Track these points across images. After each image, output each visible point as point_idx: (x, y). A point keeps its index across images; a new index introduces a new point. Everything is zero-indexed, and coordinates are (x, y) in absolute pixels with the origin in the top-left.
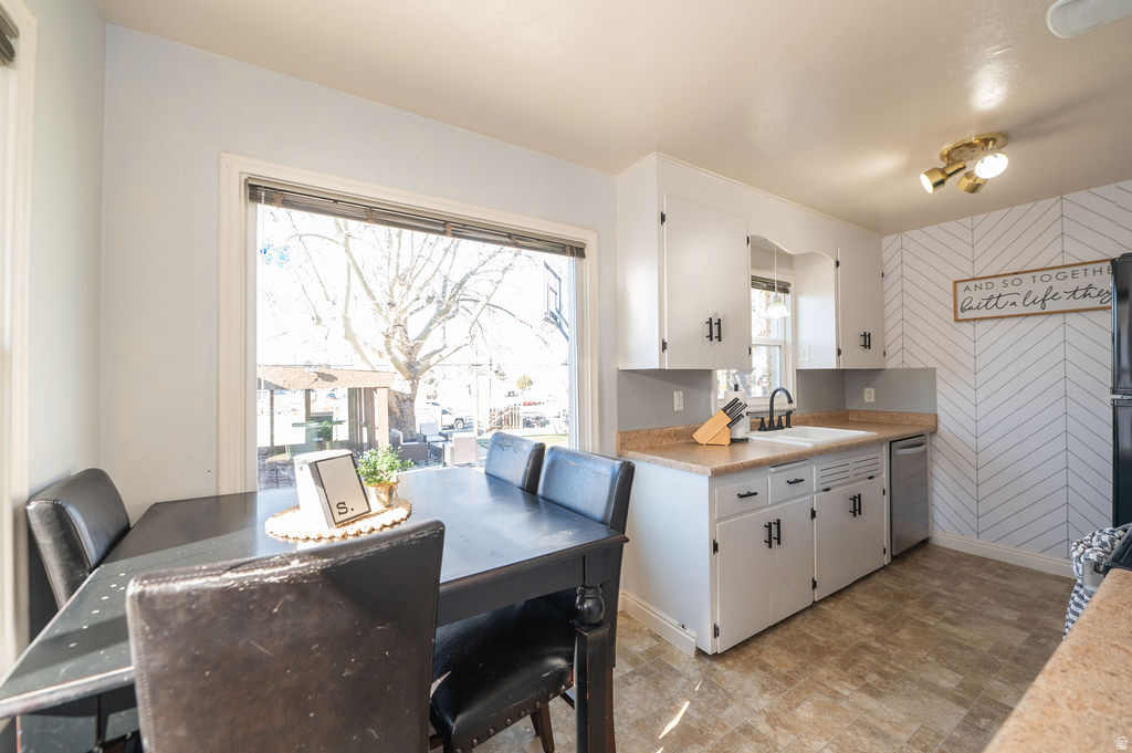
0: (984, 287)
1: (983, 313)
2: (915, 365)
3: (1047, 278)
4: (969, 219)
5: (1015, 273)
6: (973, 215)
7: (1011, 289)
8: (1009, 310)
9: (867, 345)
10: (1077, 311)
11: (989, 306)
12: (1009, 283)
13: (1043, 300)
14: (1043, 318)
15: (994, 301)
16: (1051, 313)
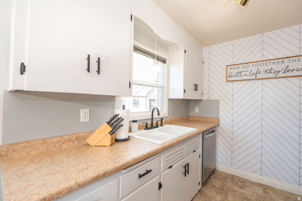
0: (236, 68)
1: (236, 78)
2: (213, 98)
3: (257, 65)
4: (232, 41)
5: (247, 63)
6: (233, 40)
7: (245, 69)
8: (244, 78)
9: (196, 89)
10: (267, 79)
11: (238, 76)
12: (245, 67)
13: (256, 74)
14: (255, 81)
15: (240, 74)
16: (258, 79)
